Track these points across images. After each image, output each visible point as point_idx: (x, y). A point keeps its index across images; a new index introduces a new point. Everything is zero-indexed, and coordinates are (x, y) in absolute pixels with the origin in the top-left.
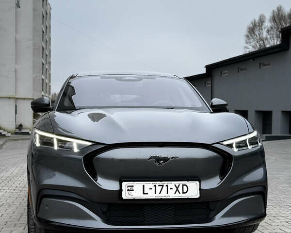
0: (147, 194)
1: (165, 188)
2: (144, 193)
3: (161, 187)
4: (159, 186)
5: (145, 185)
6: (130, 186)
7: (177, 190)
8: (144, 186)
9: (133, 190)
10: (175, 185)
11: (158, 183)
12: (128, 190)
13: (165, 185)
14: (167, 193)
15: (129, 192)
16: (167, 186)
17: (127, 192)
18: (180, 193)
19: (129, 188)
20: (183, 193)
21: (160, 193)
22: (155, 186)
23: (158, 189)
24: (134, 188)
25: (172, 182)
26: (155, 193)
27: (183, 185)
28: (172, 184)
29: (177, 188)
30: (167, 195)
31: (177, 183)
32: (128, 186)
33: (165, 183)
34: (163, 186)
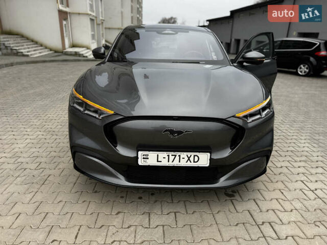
0: (161, 162)
1: (177, 158)
2: (158, 161)
3: (174, 157)
4: (172, 155)
6: (146, 155)
7: (189, 159)
8: (158, 155)
9: (148, 159)
10: (187, 156)
11: (171, 154)
12: (144, 158)
13: (177, 155)
14: (180, 162)
15: (145, 160)
16: (179, 156)
17: (143, 160)
18: (191, 162)
19: (145, 157)
20: (194, 162)
21: (173, 162)
22: (168, 156)
23: (172, 158)
24: (149, 157)
25: (185, 153)
26: (169, 161)
27: (194, 156)
28: (184, 155)
29: (189, 158)
31: (189, 154)
32: (143, 155)
33: (178, 154)
34: (175, 156)
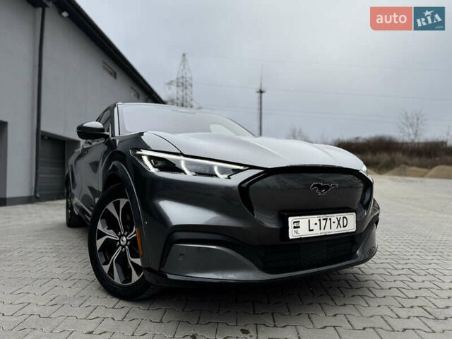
0: (312, 230)
1: (328, 221)
2: (310, 230)
4: (324, 219)
5: (311, 220)
6: (296, 222)
7: (339, 224)
8: (309, 221)
9: (299, 227)
10: (337, 218)
11: (322, 217)
12: (295, 227)
13: (328, 218)
14: (331, 228)
15: (296, 230)
16: (330, 219)
17: (294, 230)
18: (341, 227)
19: (295, 225)
20: (344, 227)
21: (324, 229)
22: (320, 220)
23: (323, 222)
24: (300, 224)
25: (334, 215)
26: (320, 229)
27: (344, 218)
28: (334, 217)
29: (339, 221)
30: (330, 230)
31: (338, 216)
32: (294, 222)
33: (328, 216)
34: (326, 219)
